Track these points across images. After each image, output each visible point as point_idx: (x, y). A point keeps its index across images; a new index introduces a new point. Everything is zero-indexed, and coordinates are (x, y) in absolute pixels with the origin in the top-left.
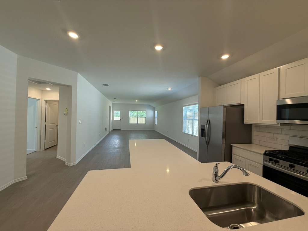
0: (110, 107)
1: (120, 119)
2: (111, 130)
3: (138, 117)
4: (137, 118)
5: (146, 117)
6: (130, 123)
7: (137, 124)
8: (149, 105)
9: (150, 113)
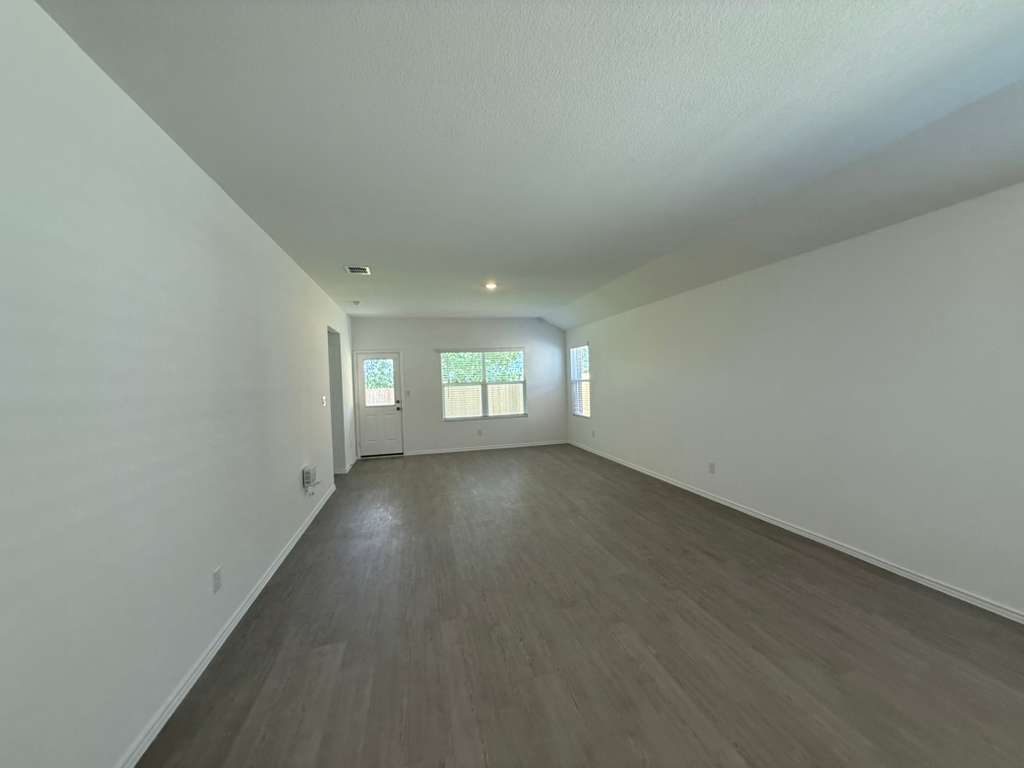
0: (333, 336)
1: (398, 402)
2: (350, 461)
3: (484, 386)
4: (480, 387)
5: (524, 383)
6: (448, 414)
7: (485, 417)
8: (540, 320)
9: (545, 358)
